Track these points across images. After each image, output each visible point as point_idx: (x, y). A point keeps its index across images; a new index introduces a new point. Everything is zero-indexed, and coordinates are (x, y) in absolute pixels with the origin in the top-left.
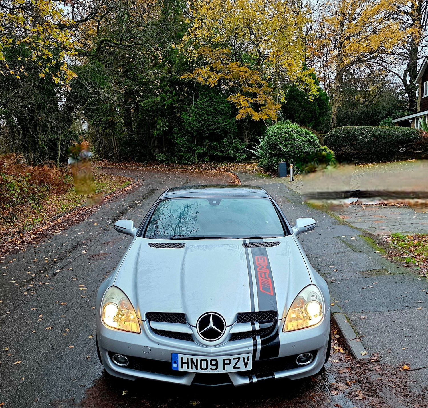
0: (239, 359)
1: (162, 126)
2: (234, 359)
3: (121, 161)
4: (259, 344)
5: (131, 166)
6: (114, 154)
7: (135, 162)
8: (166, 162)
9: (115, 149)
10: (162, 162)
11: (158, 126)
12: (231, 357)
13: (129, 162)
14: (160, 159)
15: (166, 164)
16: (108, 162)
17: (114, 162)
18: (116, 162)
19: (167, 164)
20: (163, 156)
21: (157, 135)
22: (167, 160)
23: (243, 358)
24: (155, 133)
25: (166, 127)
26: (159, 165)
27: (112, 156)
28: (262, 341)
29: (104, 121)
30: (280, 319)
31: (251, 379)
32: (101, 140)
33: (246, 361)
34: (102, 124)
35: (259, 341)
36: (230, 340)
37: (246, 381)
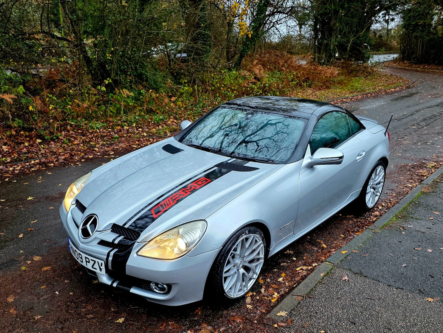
0: (95, 262)
2: (92, 260)
4: (111, 256)
5: (428, 69)
6: (417, 56)
7: (436, 65)
9: (419, 52)
12: (90, 258)
13: (429, 65)
16: (408, 63)
17: (414, 63)
18: (416, 64)
23: (98, 262)
27: (414, 58)
28: (114, 254)
29: (413, 25)
30: (139, 242)
31: (113, 283)
32: (408, 43)
33: (100, 266)
34: (411, 27)
35: (112, 253)
36: (99, 243)
37: (109, 283)
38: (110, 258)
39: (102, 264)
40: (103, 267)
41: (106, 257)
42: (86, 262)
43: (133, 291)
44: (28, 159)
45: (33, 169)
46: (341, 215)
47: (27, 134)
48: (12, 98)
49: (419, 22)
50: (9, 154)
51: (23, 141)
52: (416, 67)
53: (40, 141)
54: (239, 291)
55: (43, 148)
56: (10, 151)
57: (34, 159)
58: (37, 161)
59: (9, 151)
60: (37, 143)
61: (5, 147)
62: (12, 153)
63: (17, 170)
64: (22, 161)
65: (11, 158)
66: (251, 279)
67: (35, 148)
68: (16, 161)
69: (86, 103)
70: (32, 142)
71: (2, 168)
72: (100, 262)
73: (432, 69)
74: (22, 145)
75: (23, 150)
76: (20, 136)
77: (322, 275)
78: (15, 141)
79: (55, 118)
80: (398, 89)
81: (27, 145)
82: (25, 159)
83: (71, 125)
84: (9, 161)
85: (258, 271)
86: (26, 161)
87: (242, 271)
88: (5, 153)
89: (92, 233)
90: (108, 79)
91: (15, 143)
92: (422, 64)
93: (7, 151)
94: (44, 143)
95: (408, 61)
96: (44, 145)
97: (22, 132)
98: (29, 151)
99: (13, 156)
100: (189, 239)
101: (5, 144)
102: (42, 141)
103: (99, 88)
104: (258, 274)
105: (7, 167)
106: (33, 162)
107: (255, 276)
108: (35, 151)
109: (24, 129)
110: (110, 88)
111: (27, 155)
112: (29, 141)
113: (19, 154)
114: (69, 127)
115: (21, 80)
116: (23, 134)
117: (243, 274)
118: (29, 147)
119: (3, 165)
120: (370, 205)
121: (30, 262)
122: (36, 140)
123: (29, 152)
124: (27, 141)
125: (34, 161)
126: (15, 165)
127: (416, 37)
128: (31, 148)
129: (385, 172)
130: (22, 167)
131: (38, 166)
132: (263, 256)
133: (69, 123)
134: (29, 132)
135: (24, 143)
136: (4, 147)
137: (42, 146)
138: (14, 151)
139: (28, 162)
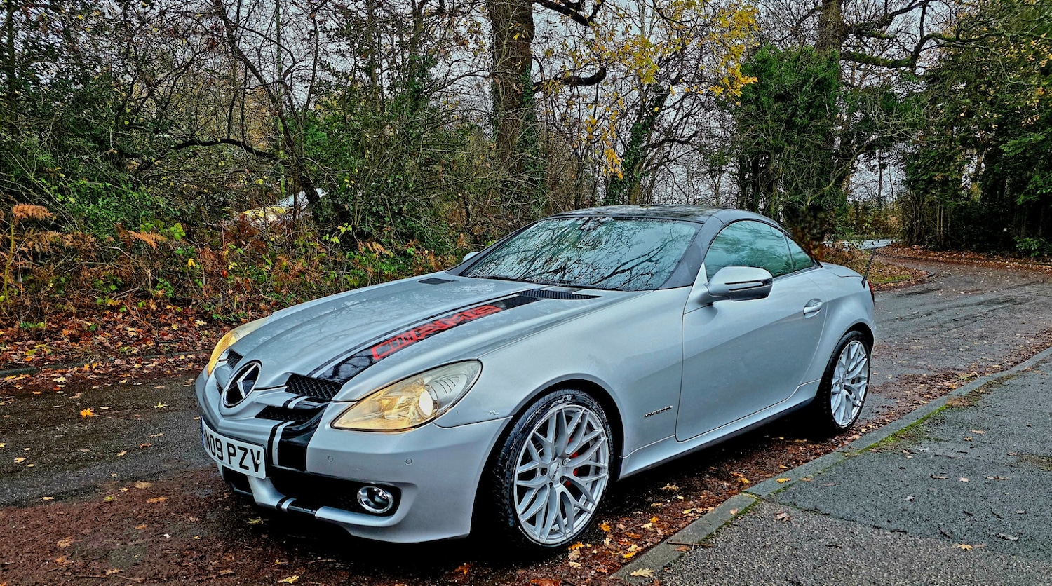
0: (245, 450)
1: (1041, 187)
2: (240, 448)
3: (945, 249)
4: (278, 436)
5: (958, 259)
6: (935, 237)
7: (974, 251)
8: (1037, 253)
9: (940, 228)
10: (1029, 252)
11: (1030, 186)
12: (236, 443)
13: (960, 250)
14: (1025, 247)
15: (1035, 257)
16: (921, 249)
17: (931, 249)
18: (935, 250)
19: (1038, 258)
20: (1032, 243)
21: (1025, 202)
22: (1039, 249)
23: (252, 450)
24: (1021, 199)
25: (1047, 189)
26: (1021, 258)
27: (930, 241)
28: (285, 429)
29: (925, 180)
30: (337, 400)
31: (282, 502)
32: (917, 212)
33: (256, 459)
34: (922, 185)
35: (280, 430)
36: (258, 416)
37: (274, 502)
38: (277, 439)
39: (259, 453)
40: (261, 462)
41: (267, 438)
42: (230, 454)
43: (322, 513)
44: (171, 352)
45: (180, 369)
46: (782, 438)
47: (179, 309)
48: (156, 241)
49: (935, 176)
50: (138, 342)
51: (169, 322)
52: (935, 256)
53: (202, 323)
54: (552, 532)
55: (207, 336)
56: (141, 336)
57: (186, 353)
58: (191, 356)
59: (138, 337)
60: (197, 326)
61: (133, 329)
62: (145, 340)
63: (147, 369)
64: (162, 354)
65: (141, 349)
66: (581, 512)
67: (190, 335)
68: (149, 353)
69: (301, 264)
70: (185, 325)
71: (119, 363)
72: (256, 448)
73: (966, 259)
74: (166, 328)
75: (165, 337)
76: (165, 313)
77: (733, 512)
78: (155, 319)
79: (238, 288)
80: (901, 284)
81: (175, 328)
82: (168, 351)
83: (268, 302)
84: (134, 352)
85: (597, 496)
86: (169, 355)
87: (560, 488)
88: (131, 339)
89: (246, 393)
90: (346, 224)
91: (152, 323)
92: (946, 251)
93: (134, 336)
94: (211, 328)
95: (920, 245)
96: (208, 331)
97: (169, 307)
98: (178, 338)
99: (144, 346)
100: (441, 393)
101: (133, 324)
102: (206, 323)
103: (327, 239)
104: (597, 502)
105: (128, 363)
106: (182, 357)
107: (591, 508)
108: (191, 340)
109: (173, 301)
110: (349, 242)
111: (172, 345)
112: (181, 322)
113: (157, 343)
114: (262, 305)
115: (177, 212)
116: (170, 309)
117: (563, 494)
118: (179, 332)
119: (122, 358)
120: (840, 420)
121: (126, 490)
122: (194, 321)
123: (177, 340)
124: (178, 321)
125: (186, 356)
126: (147, 360)
127: (931, 204)
128: (182, 335)
129: (868, 356)
130: (159, 365)
131: (190, 365)
132: (606, 465)
133: (263, 298)
134: (182, 306)
135: (170, 325)
136: (129, 329)
137: (206, 332)
138: (149, 338)
139: (172, 357)
